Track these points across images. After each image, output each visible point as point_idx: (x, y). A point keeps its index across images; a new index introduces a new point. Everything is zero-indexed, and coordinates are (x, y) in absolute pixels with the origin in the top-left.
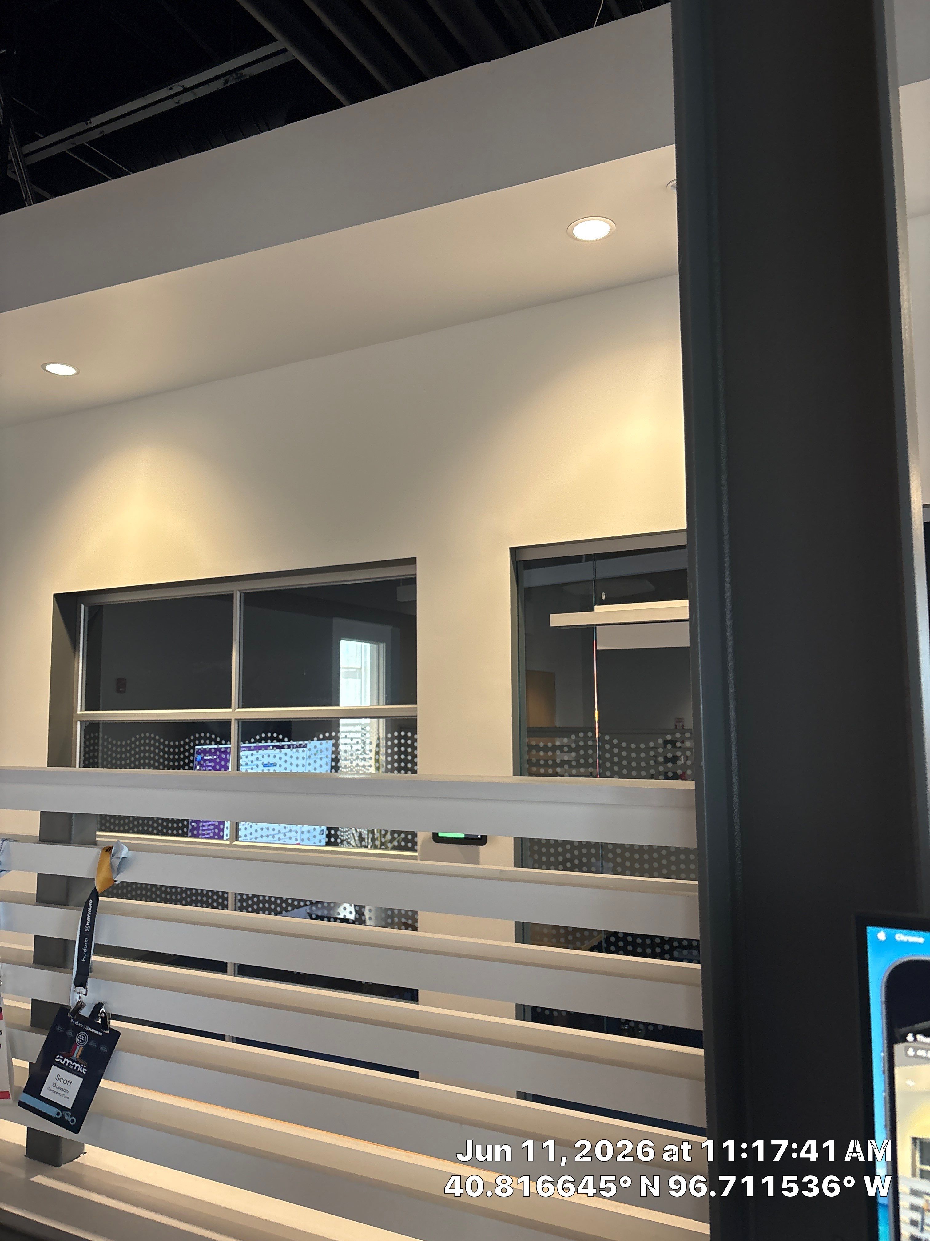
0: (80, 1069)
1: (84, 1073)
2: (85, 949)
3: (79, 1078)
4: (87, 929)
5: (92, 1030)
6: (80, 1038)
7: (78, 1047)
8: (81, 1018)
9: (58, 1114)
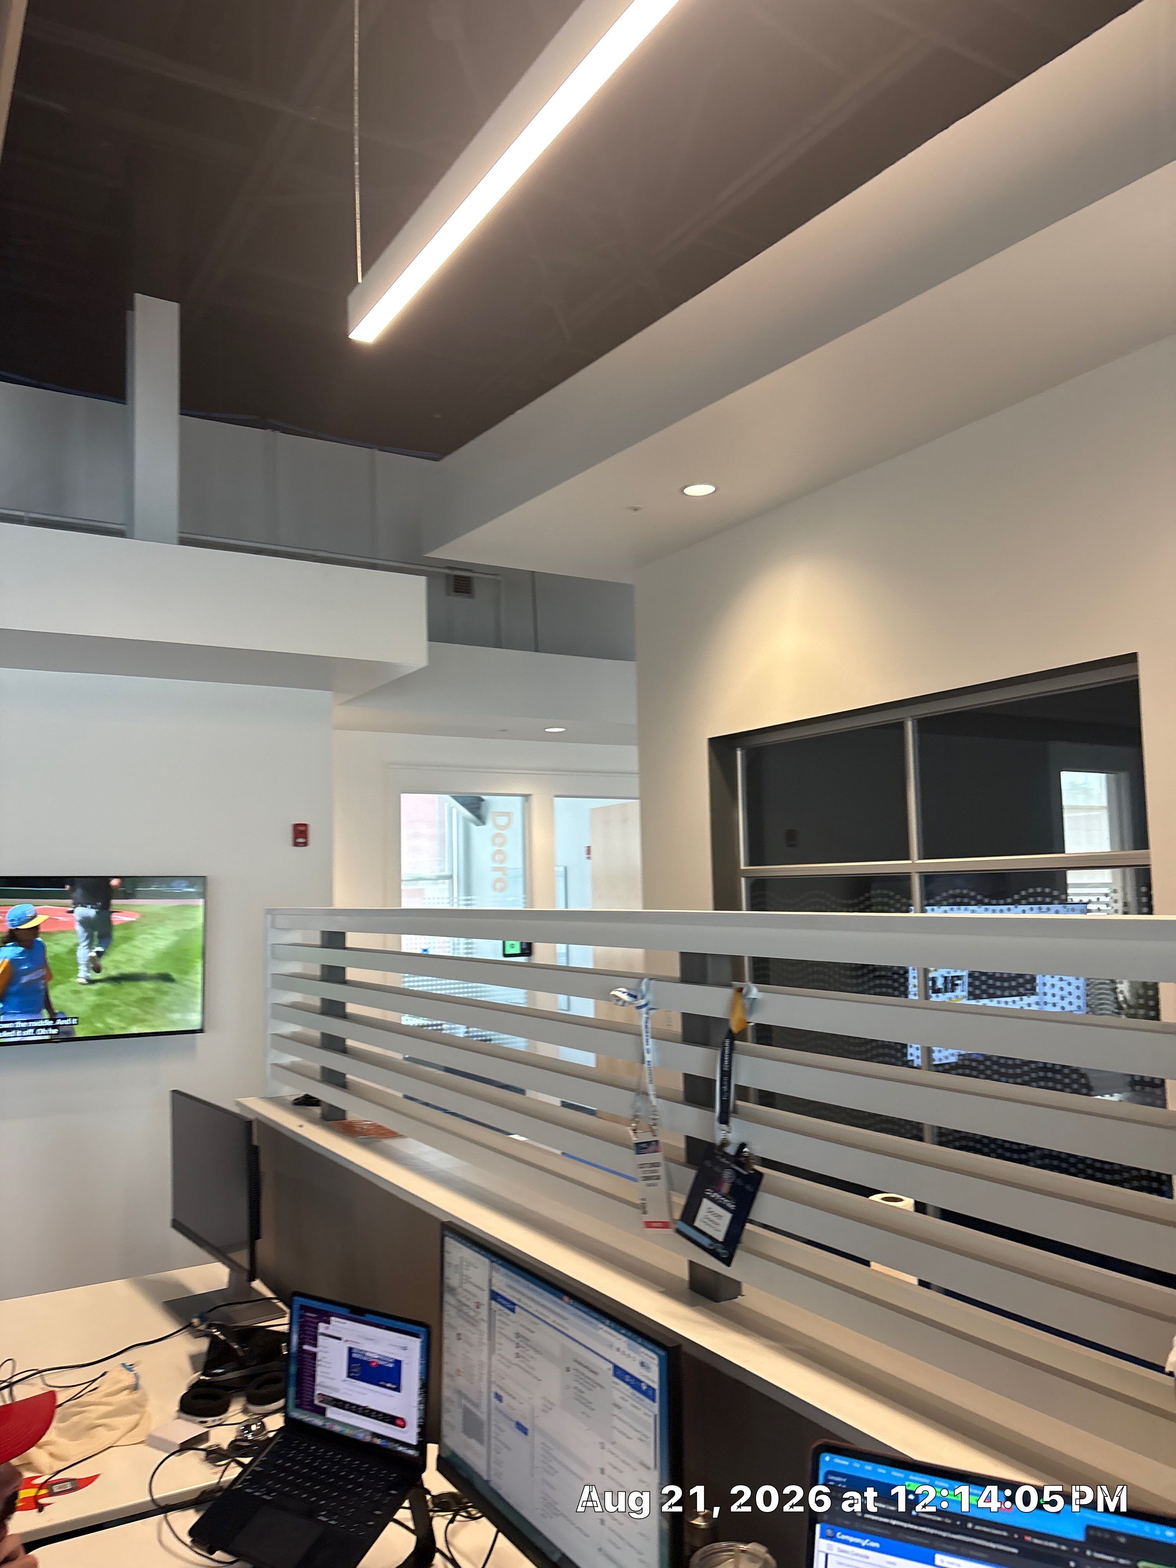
0: (728, 1204)
1: (733, 1209)
2: (725, 1088)
3: (729, 1213)
4: (726, 1068)
5: (737, 1168)
6: (727, 1174)
7: (726, 1183)
8: (726, 1155)
9: (711, 1245)
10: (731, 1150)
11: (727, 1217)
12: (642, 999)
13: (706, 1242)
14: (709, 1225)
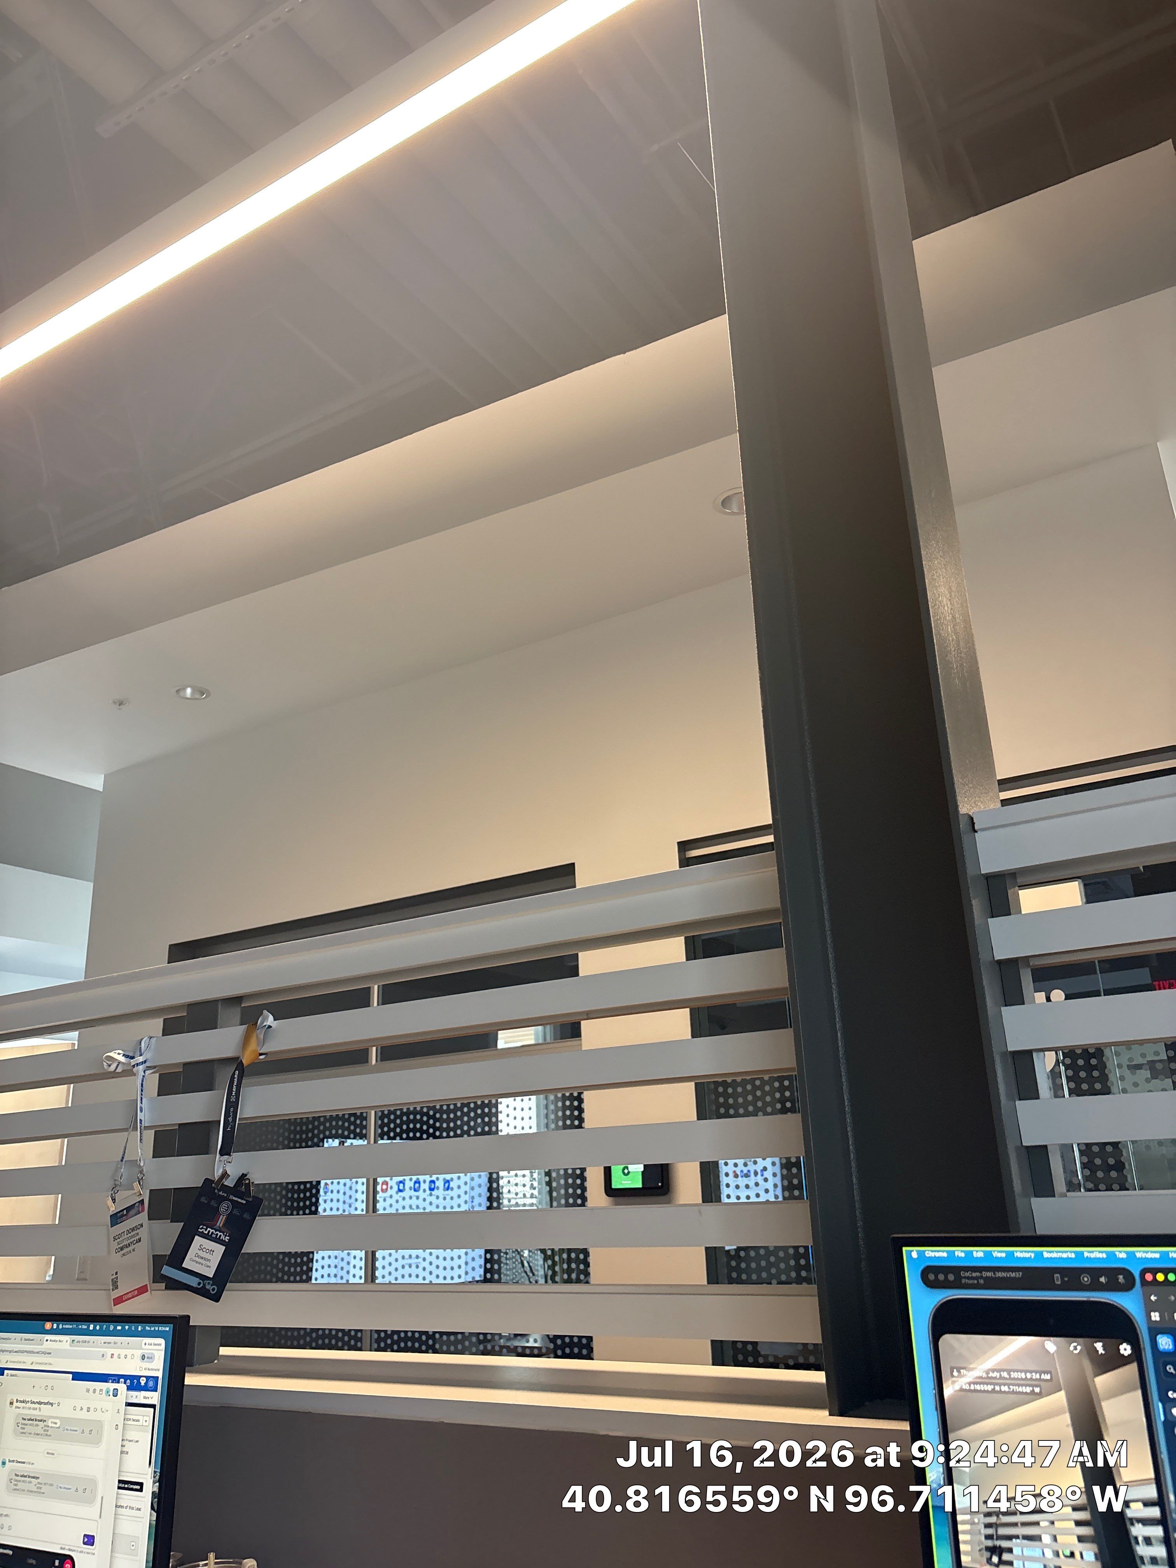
0: (223, 1237)
1: (227, 1241)
2: (230, 1119)
3: (222, 1246)
4: (233, 1099)
5: (236, 1199)
6: (224, 1207)
7: (222, 1216)
8: (225, 1188)
9: (199, 1284)
10: (230, 1183)
11: (220, 1249)
12: (141, 1055)
13: (193, 1282)
14: (200, 1263)
